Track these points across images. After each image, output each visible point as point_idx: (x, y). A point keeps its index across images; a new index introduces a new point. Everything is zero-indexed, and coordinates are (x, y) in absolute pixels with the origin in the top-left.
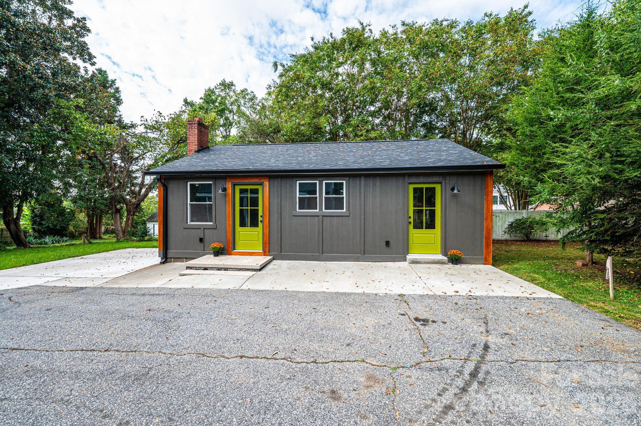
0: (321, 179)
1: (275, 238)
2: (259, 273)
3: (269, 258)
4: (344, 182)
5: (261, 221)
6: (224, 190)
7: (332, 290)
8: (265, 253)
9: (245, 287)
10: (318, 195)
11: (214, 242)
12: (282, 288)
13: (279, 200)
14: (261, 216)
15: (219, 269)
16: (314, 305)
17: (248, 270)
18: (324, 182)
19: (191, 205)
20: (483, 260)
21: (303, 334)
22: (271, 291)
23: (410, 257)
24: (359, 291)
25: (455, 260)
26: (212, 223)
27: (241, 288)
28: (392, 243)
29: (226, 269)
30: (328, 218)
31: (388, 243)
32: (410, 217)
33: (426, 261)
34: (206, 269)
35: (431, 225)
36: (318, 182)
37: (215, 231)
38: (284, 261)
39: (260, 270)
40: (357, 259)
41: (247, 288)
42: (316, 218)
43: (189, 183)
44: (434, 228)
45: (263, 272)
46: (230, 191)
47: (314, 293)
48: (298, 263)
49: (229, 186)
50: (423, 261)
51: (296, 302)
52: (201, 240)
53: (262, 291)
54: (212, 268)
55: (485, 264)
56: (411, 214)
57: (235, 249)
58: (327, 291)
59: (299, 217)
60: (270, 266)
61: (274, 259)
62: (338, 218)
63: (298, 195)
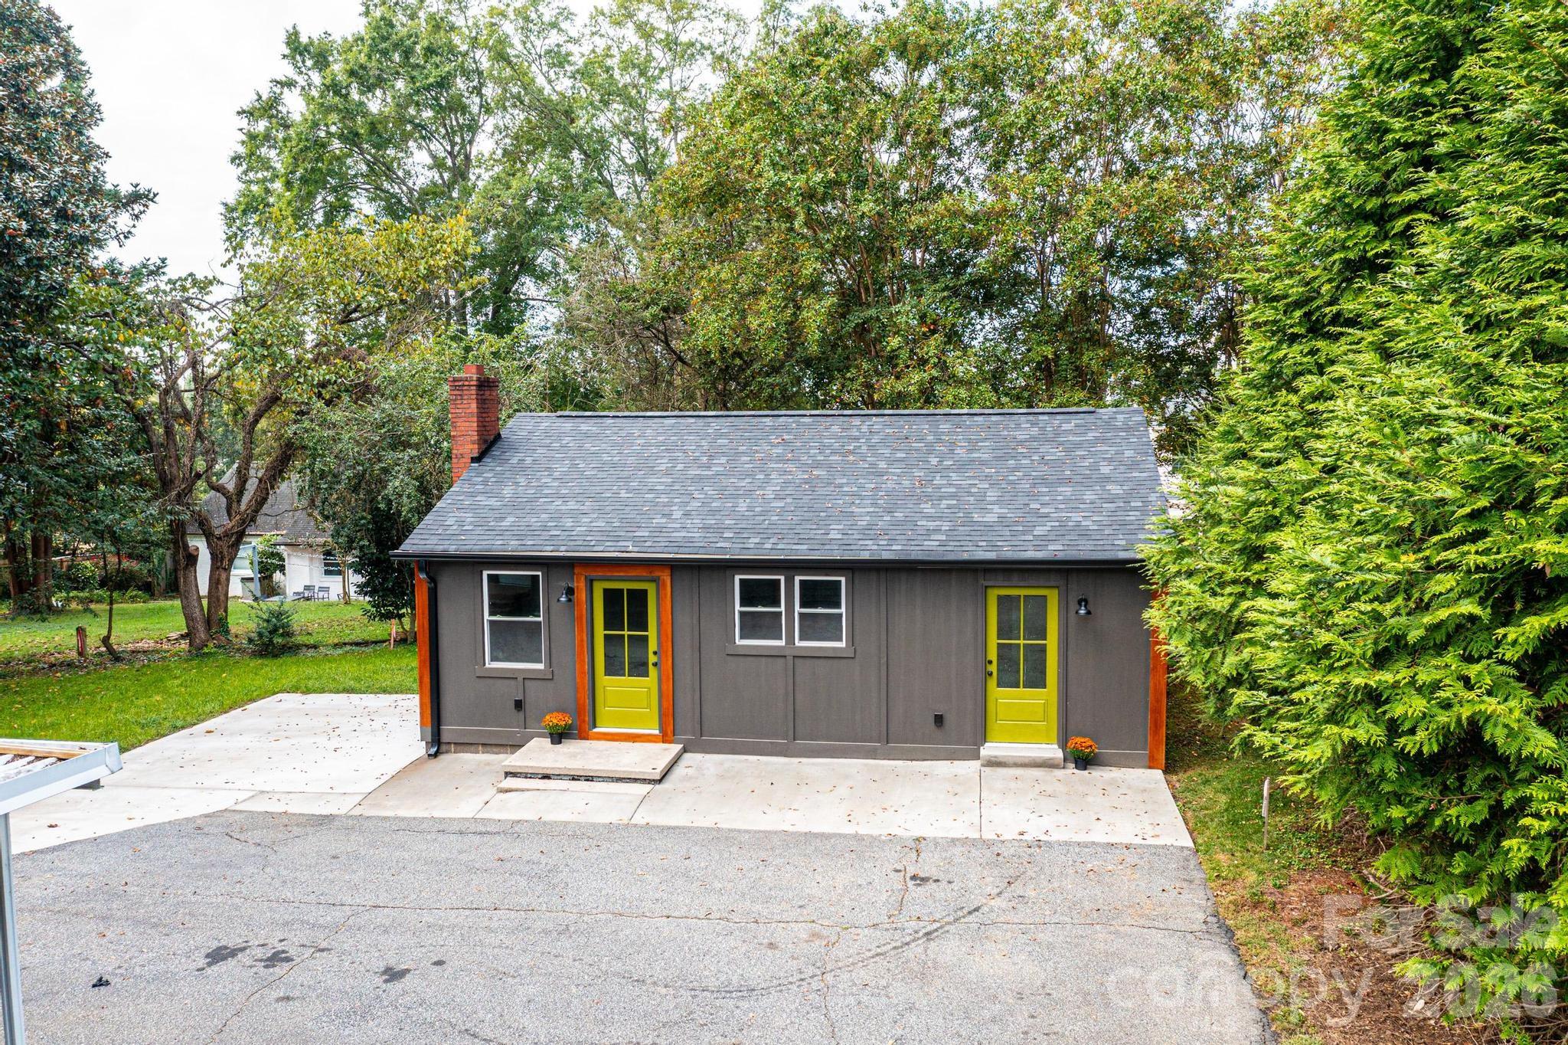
0: (791, 573)
1: (686, 703)
2: (658, 786)
3: (676, 748)
4: (843, 579)
5: (655, 664)
6: (570, 591)
7: (802, 828)
8: (665, 737)
9: (638, 820)
10: (783, 608)
11: (551, 711)
12: (707, 823)
13: (696, 616)
14: (655, 653)
15: (574, 778)
16: (763, 855)
17: (635, 780)
18: (797, 579)
19: (491, 623)
20: (1147, 759)
21: (743, 895)
22: (689, 829)
23: (988, 750)
24: (849, 829)
25: (1084, 761)
26: (541, 666)
27: (633, 821)
28: (950, 720)
29: (589, 779)
30: (808, 662)
31: (939, 720)
32: (990, 662)
33: (1019, 761)
34: (546, 777)
35: (1037, 680)
36: (782, 578)
37: (550, 684)
38: (708, 756)
39: (660, 781)
40: (872, 754)
41: (643, 822)
42: (781, 661)
43: (485, 573)
44: (1044, 687)
45: (666, 786)
46: (582, 595)
47: (767, 834)
48: (740, 761)
49: (580, 585)
50: (1011, 761)
51: (735, 849)
52: (519, 705)
53: (674, 828)
54: (560, 776)
55: (1150, 767)
56: (993, 655)
57: (595, 726)
58: (791, 829)
59: (742, 659)
60: (679, 771)
61: (685, 750)
62: (830, 662)
63: (738, 607)
